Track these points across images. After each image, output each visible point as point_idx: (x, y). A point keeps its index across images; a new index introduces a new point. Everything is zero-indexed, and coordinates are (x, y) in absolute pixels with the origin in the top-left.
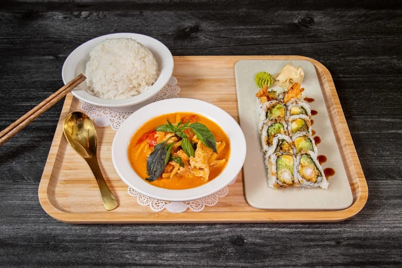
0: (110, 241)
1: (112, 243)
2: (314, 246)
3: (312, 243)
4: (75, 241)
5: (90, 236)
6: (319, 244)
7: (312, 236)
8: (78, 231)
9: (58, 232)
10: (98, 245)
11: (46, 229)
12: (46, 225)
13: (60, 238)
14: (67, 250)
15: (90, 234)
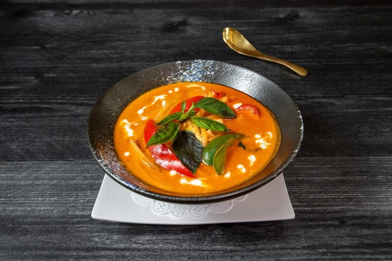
0: (78, 223)
1: (80, 226)
2: (315, 226)
3: (311, 223)
4: (37, 224)
5: (54, 218)
6: (320, 223)
7: (312, 216)
8: (42, 213)
9: (19, 213)
10: (63, 227)
11: (4, 210)
12: (6, 206)
13: (20, 220)
14: (26, 233)
15: (56, 216)
